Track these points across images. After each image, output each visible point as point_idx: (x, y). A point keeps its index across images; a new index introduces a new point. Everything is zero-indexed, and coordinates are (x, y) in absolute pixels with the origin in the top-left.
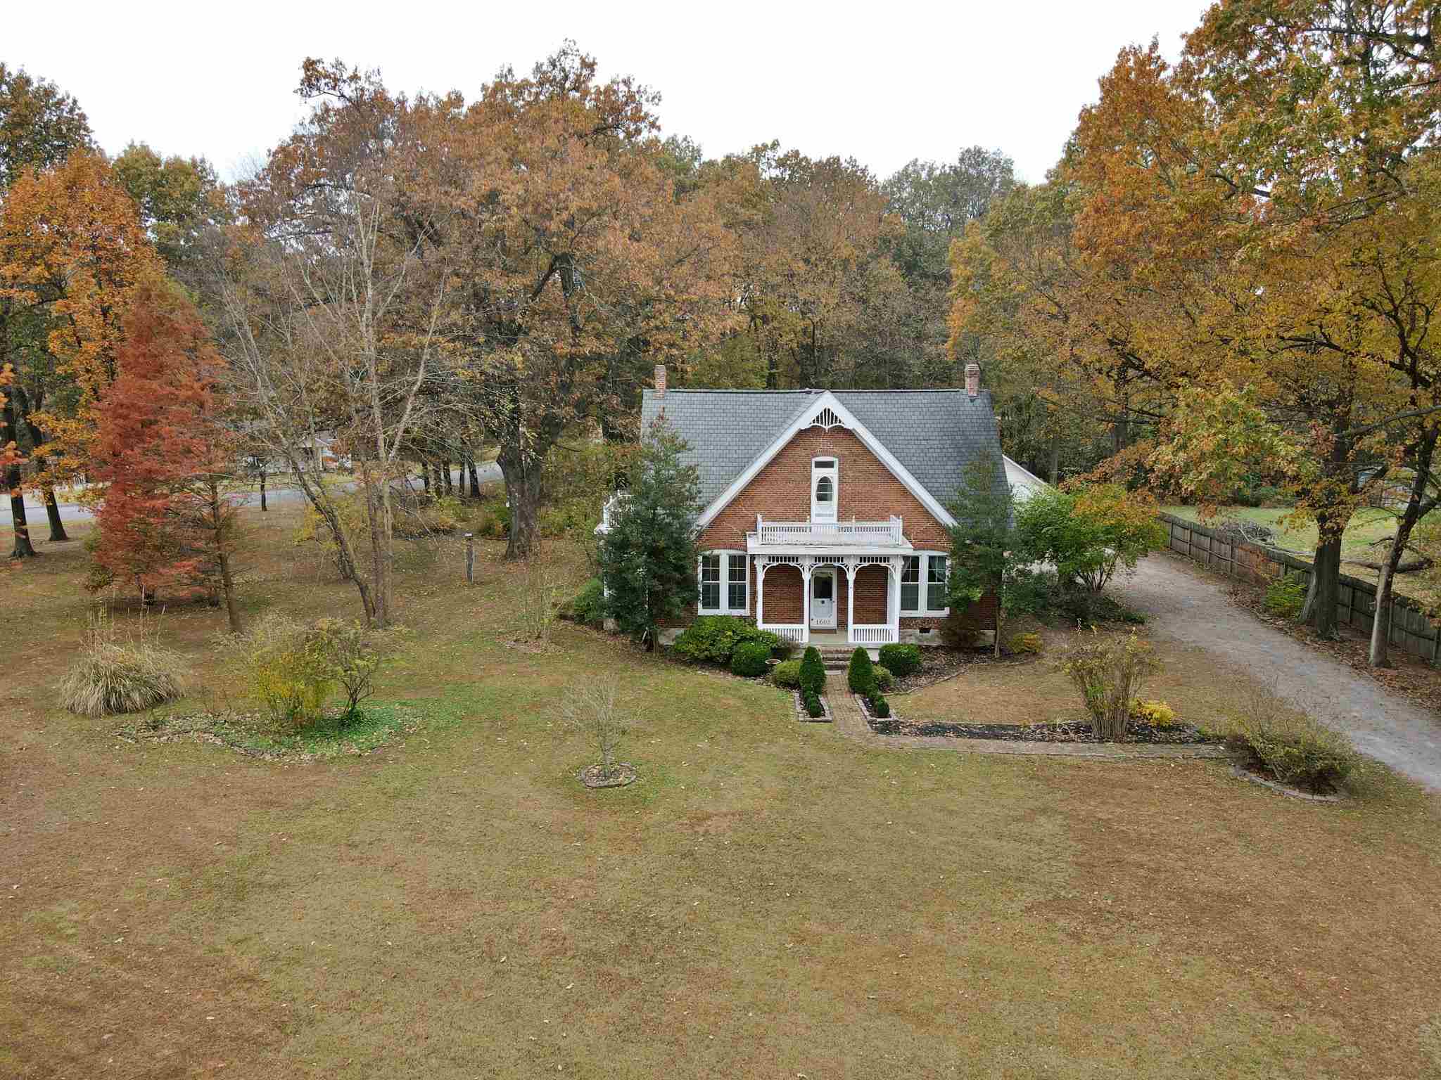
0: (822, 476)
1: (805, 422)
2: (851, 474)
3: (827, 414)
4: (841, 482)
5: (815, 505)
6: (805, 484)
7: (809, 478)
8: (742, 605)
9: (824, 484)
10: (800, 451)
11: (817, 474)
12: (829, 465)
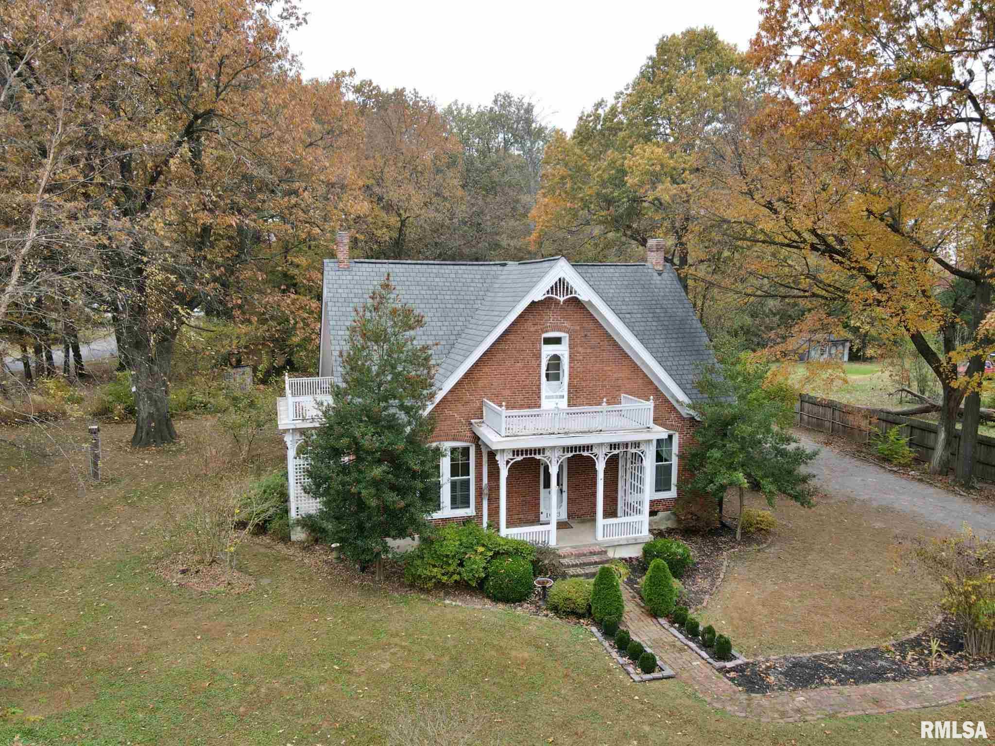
0: (553, 353)
1: (538, 294)
2: (580, 349)
3: (561, 285)
4: (572, 359)
5: (546, 387)
6: (534, 363)
7: (538, 356)
8: (466, 503)
9: (555, 362)
10: (529, 326)
11: (548, 351)
12: (557, 341)
